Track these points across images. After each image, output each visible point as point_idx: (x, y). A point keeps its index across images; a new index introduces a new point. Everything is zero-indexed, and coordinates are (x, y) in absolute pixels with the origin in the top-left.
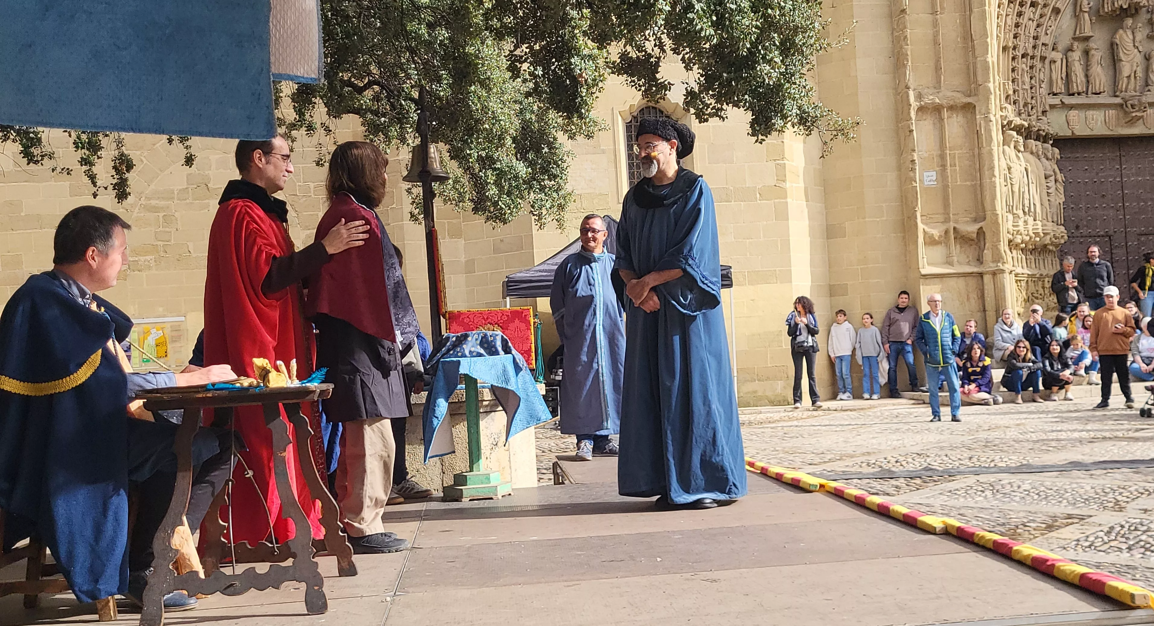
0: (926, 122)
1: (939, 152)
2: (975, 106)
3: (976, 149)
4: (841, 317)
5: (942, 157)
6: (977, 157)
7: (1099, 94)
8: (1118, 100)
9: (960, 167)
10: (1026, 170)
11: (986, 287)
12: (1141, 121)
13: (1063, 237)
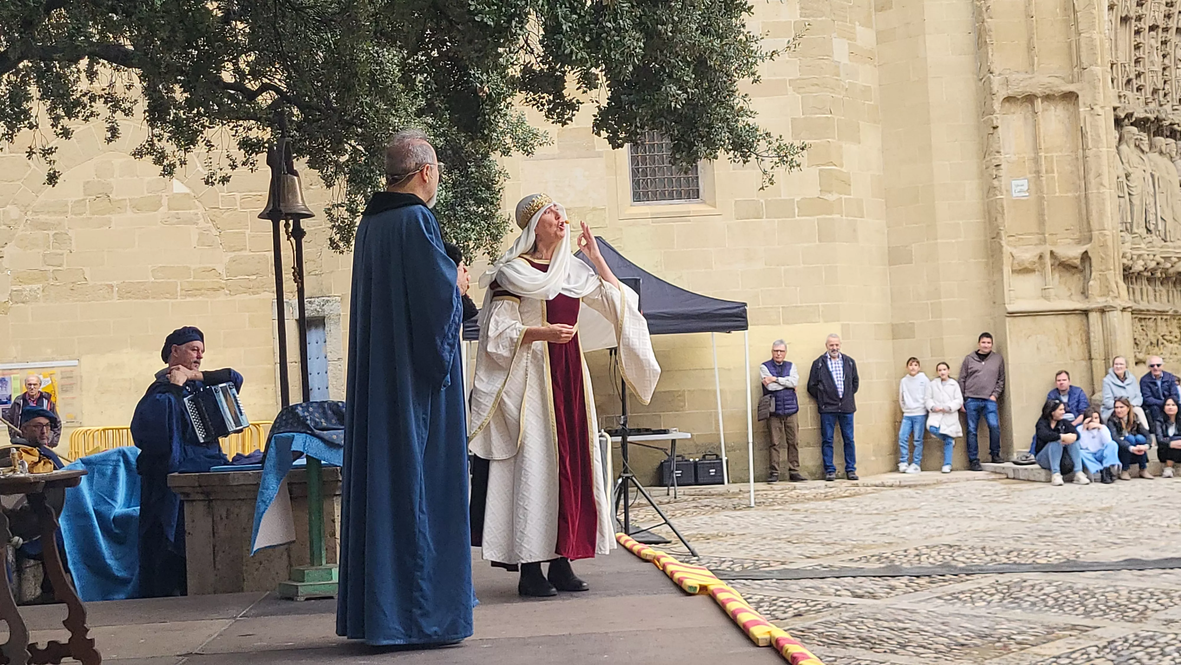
0: (1015, 117)
1: (1033, 155)
2: (1078, 96)
3: (1081, 151)
4: (914, 367)
5: (1036, 160)
6: (1081, 161)
9: (1059, 173)
10: (1152, 176)
11: (1092, 329)
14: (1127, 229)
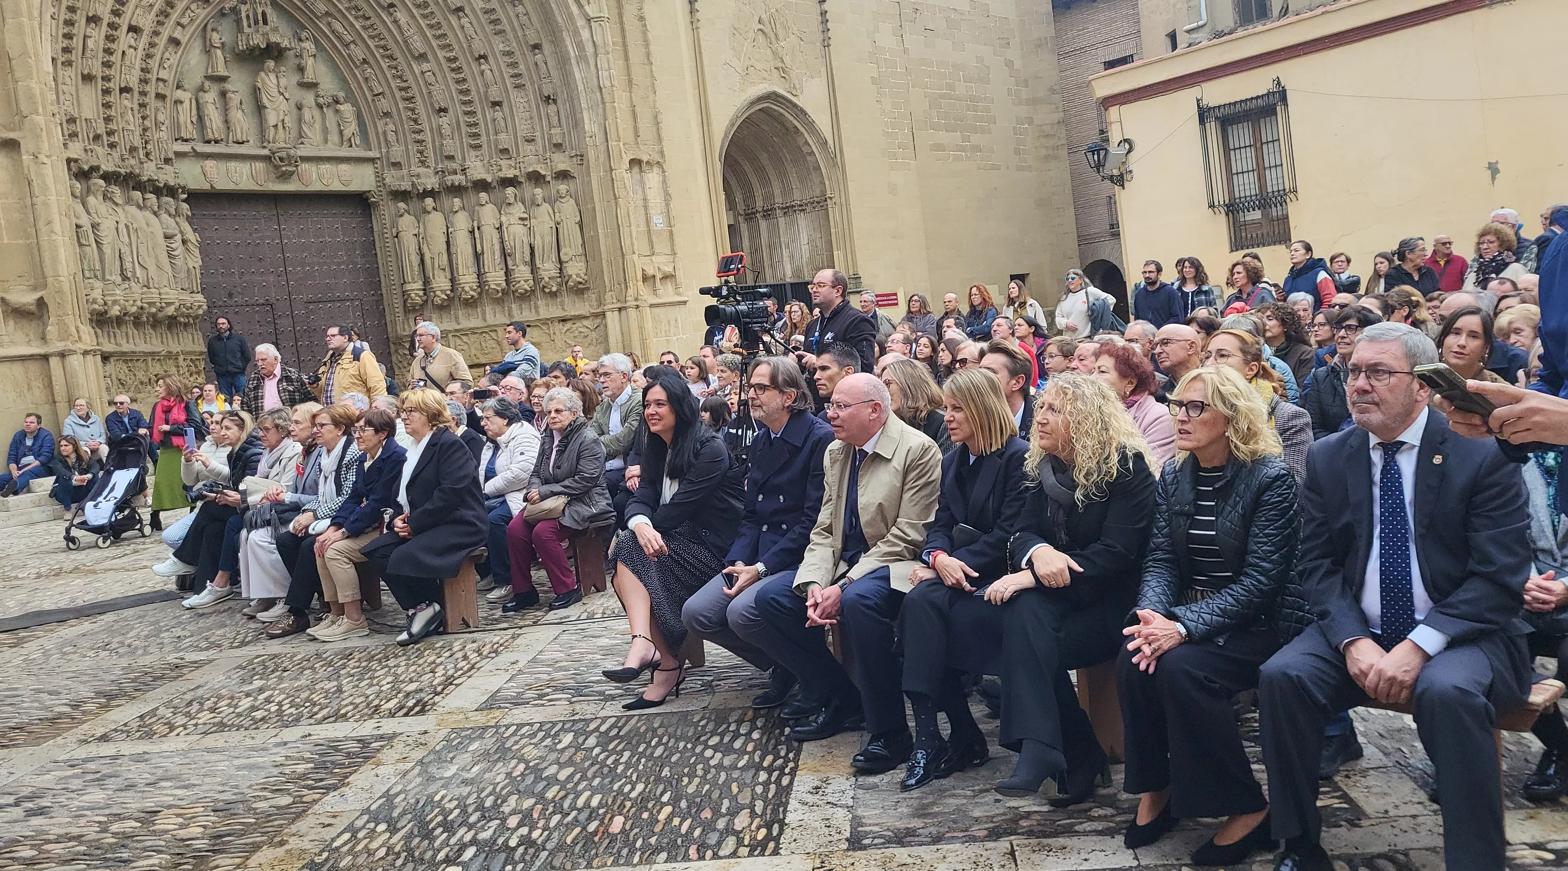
2: (19, 144)
3: (28, 198)
6: (29, 207)
7: (243, 143)
8: (265, 152)
10: (127, 227)
11: (53, 373)
12: (295, 176)
13: (200, 307)
14: (96, 277)
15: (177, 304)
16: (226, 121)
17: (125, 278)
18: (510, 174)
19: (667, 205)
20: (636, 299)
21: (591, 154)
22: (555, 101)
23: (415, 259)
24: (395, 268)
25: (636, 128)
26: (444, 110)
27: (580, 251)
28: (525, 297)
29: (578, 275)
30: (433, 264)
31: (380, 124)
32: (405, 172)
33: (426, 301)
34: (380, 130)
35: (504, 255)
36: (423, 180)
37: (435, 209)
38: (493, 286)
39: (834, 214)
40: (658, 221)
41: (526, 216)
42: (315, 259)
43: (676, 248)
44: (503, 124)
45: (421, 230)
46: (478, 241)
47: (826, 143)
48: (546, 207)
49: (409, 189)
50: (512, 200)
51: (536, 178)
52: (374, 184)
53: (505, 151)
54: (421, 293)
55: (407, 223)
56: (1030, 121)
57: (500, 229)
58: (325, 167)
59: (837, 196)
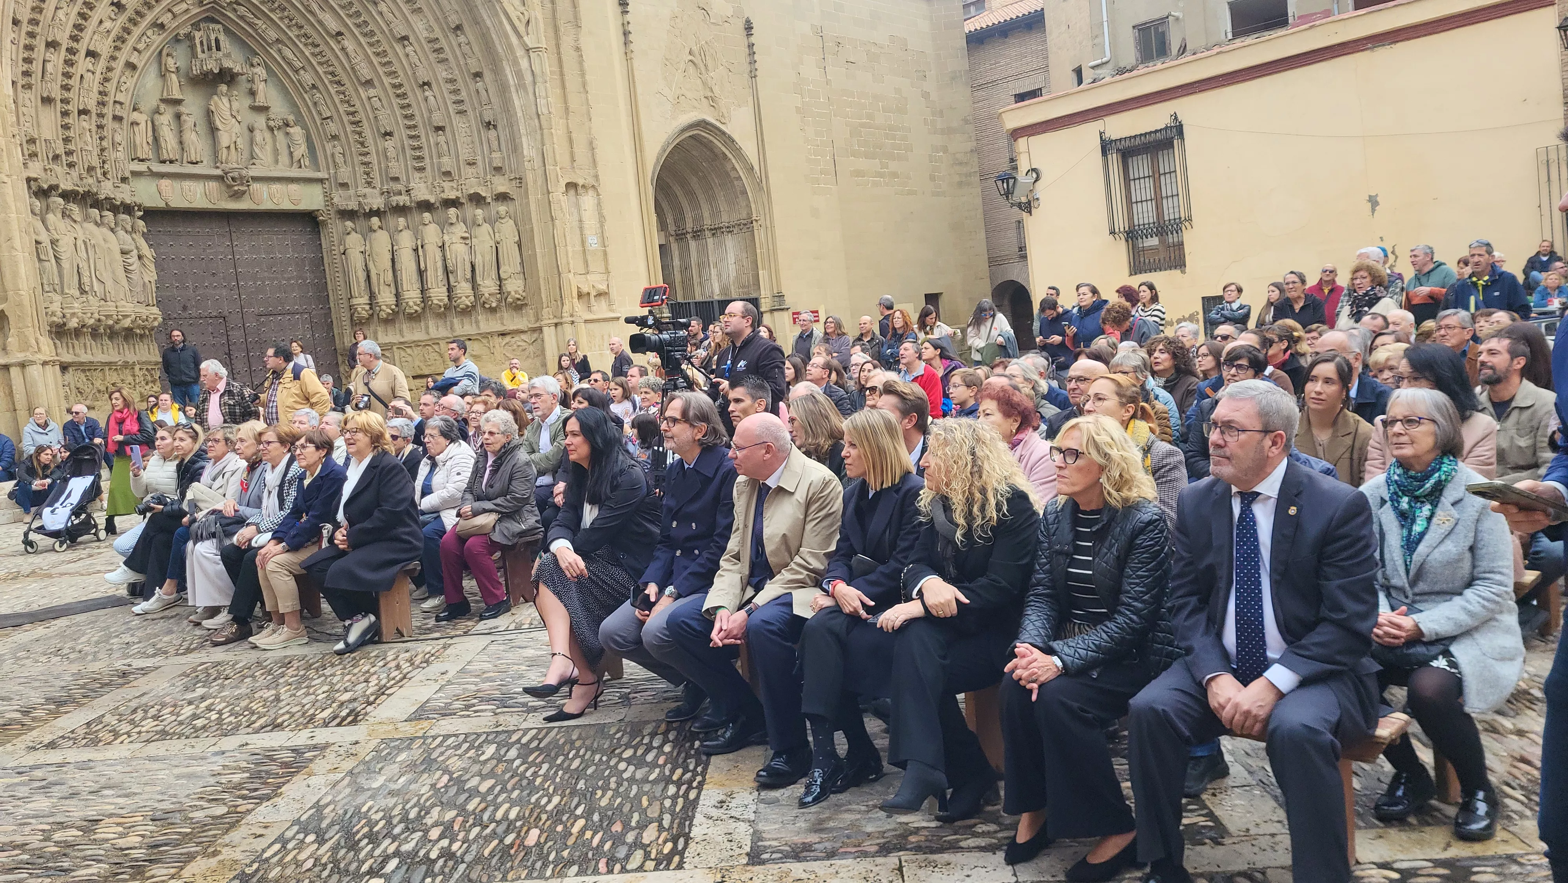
7: (197, 163)
8: (218, 172)
10: (85, 243)
11: (13, 382)
12: (247, 195)
13: (155, 319)
14: (55, 291)
15: (133, 317)
16: (181, 143)
17: (83, 292)
18: (452, 195)
19: (602, 226)
20: (572, 316)
21: (530, 178)
22: (495, 127)
23: (362, 276)
24: (342, 283)
25: (572, 155)
26: (388, 134)
27: (519, 268)
28: (466, 312)
29: (516, 292)
30: (379, 279)
31: (329, 147)
32: (352, 192)
33: (372, 315)
34: (329, 153)
35: (447, 272)
36: (369, 200)
37: (381, 228)
38: (435, 302)
39: (760, 235)
40: (593, 241)
41: (467, 235)
42: (266, 274)
43: (610, 267)
44: (445, 147)
45: (368, 248)
46: (422, 259)
47: (752, 168)
48: (486, 227)
49: (356, 208)
50: (454, 220)
51: (477, 199)
52: (323, 203)
53: (448, 174)
54: (367, 307)
55: (354, 242)
56: (945, 150)
57: (442, 247)
58: (276, 187)
59: (762, 217)
